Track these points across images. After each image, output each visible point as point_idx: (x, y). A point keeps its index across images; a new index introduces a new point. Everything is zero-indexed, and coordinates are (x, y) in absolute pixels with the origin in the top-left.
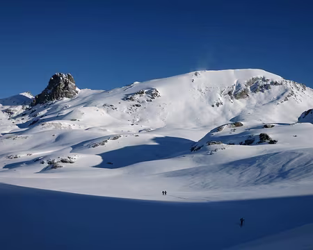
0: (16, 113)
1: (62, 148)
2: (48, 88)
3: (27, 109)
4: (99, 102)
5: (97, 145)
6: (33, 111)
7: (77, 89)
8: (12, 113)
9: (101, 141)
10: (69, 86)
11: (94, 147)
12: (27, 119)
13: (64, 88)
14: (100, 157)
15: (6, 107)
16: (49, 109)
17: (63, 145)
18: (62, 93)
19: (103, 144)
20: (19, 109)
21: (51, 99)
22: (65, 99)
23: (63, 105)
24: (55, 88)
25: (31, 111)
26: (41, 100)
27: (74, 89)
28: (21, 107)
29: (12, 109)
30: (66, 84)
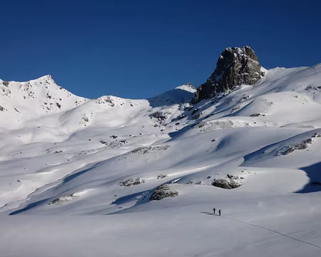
0: (169, 116)
1: (225, 160)
2: (217, 72)
3: (186, 109)
4: (299, 84)
5: (290, 150)
6: (195, 112)
7: (262, 69)
8: (163, 118)
9: (299, 141)
10: (250, 65)
11: (284, 154)
12: (184, 123)
13: (241, 69)
14: (304, 173)
15: (156, 110)
16: (218, 104)
17: (228, 156)
18: (238, 79)
19: (304, 147)
20: (174, 111)
21: (221, 89)
22: (244, 87)
23: (240, 96)
24: (228, 72)
25: (192, 111)
26: (207, 93)
27: (258, 70)
28: (177, 106)
29: (164, 111)
30: (244, 62)
